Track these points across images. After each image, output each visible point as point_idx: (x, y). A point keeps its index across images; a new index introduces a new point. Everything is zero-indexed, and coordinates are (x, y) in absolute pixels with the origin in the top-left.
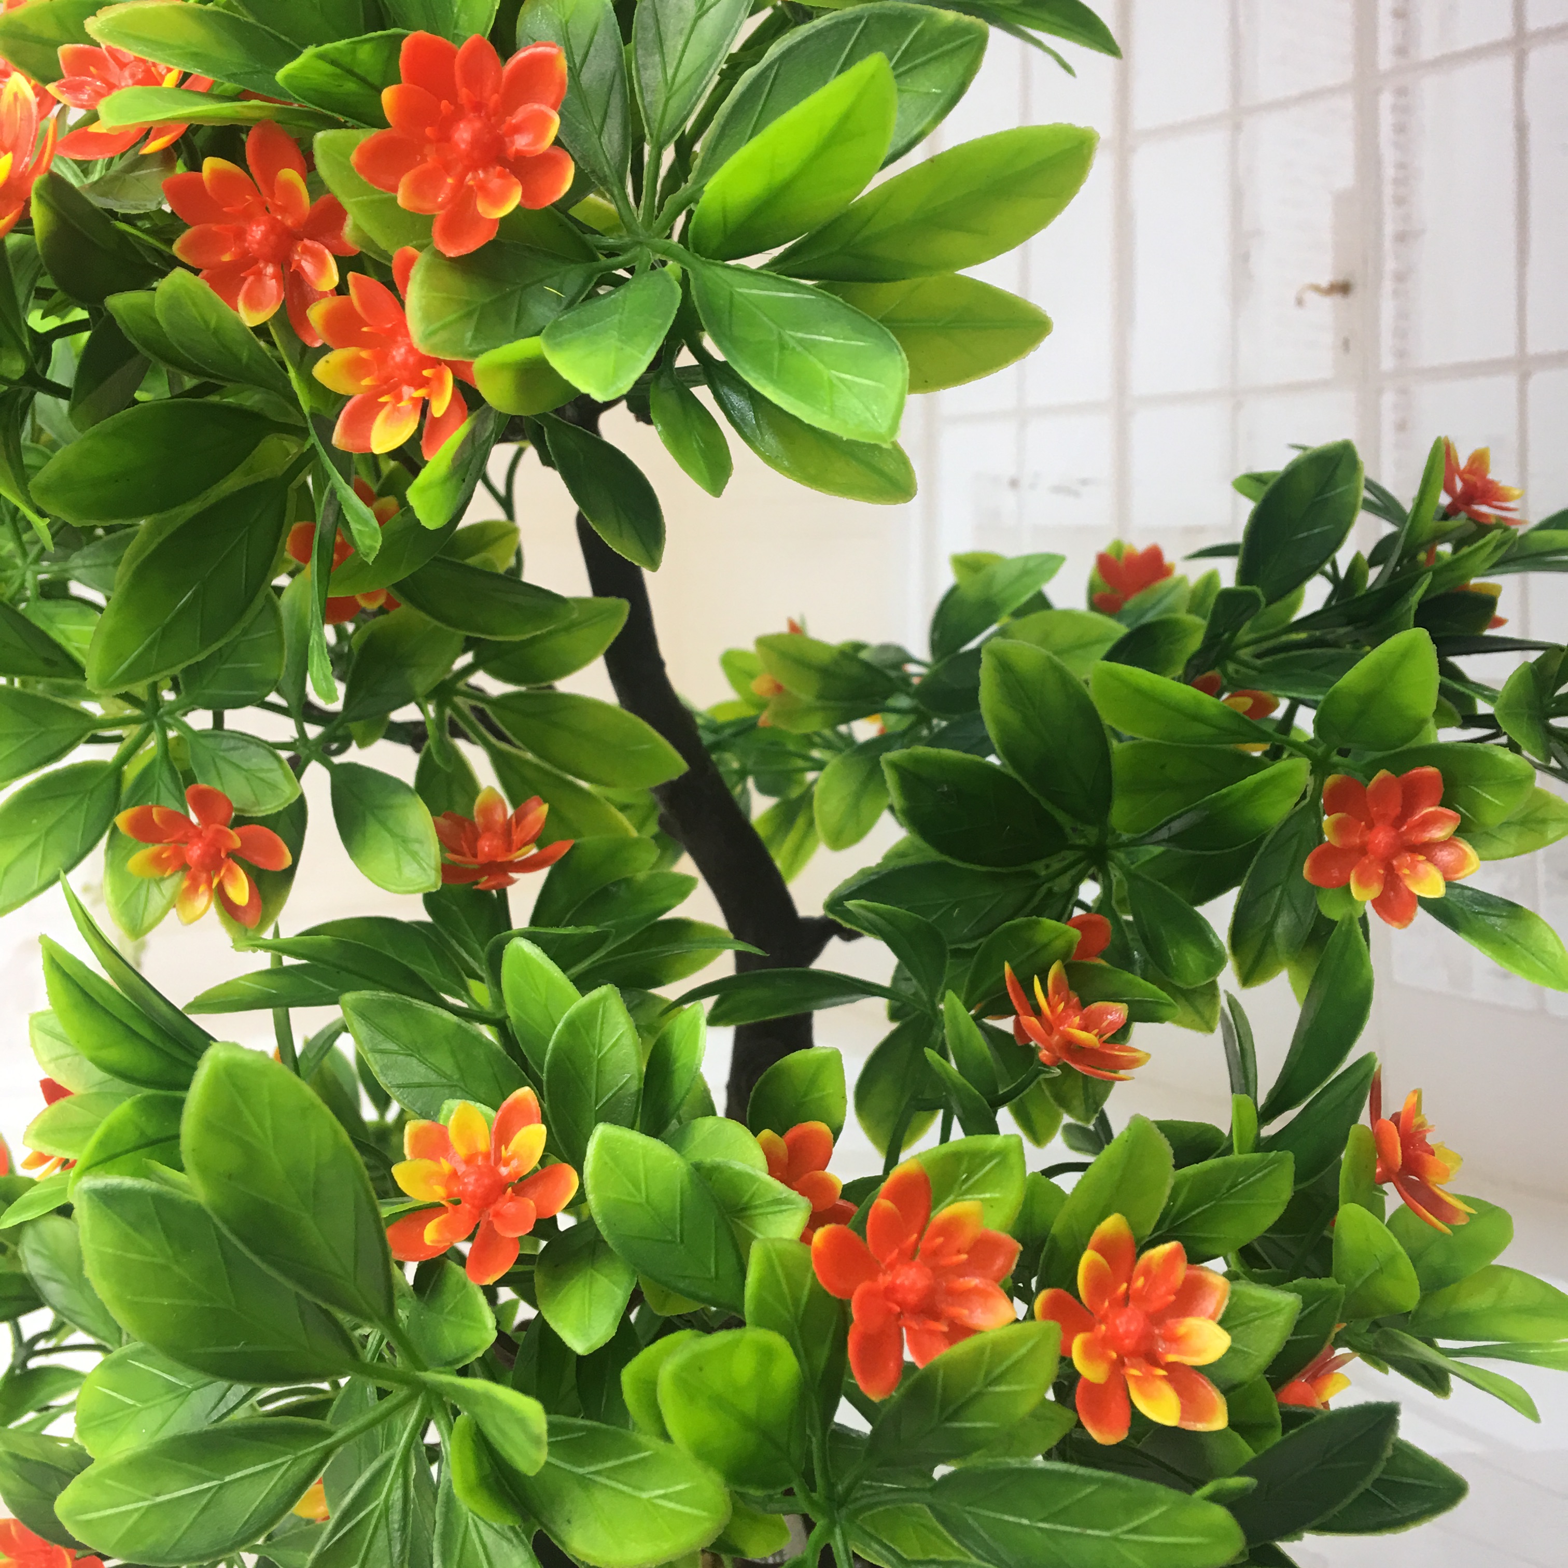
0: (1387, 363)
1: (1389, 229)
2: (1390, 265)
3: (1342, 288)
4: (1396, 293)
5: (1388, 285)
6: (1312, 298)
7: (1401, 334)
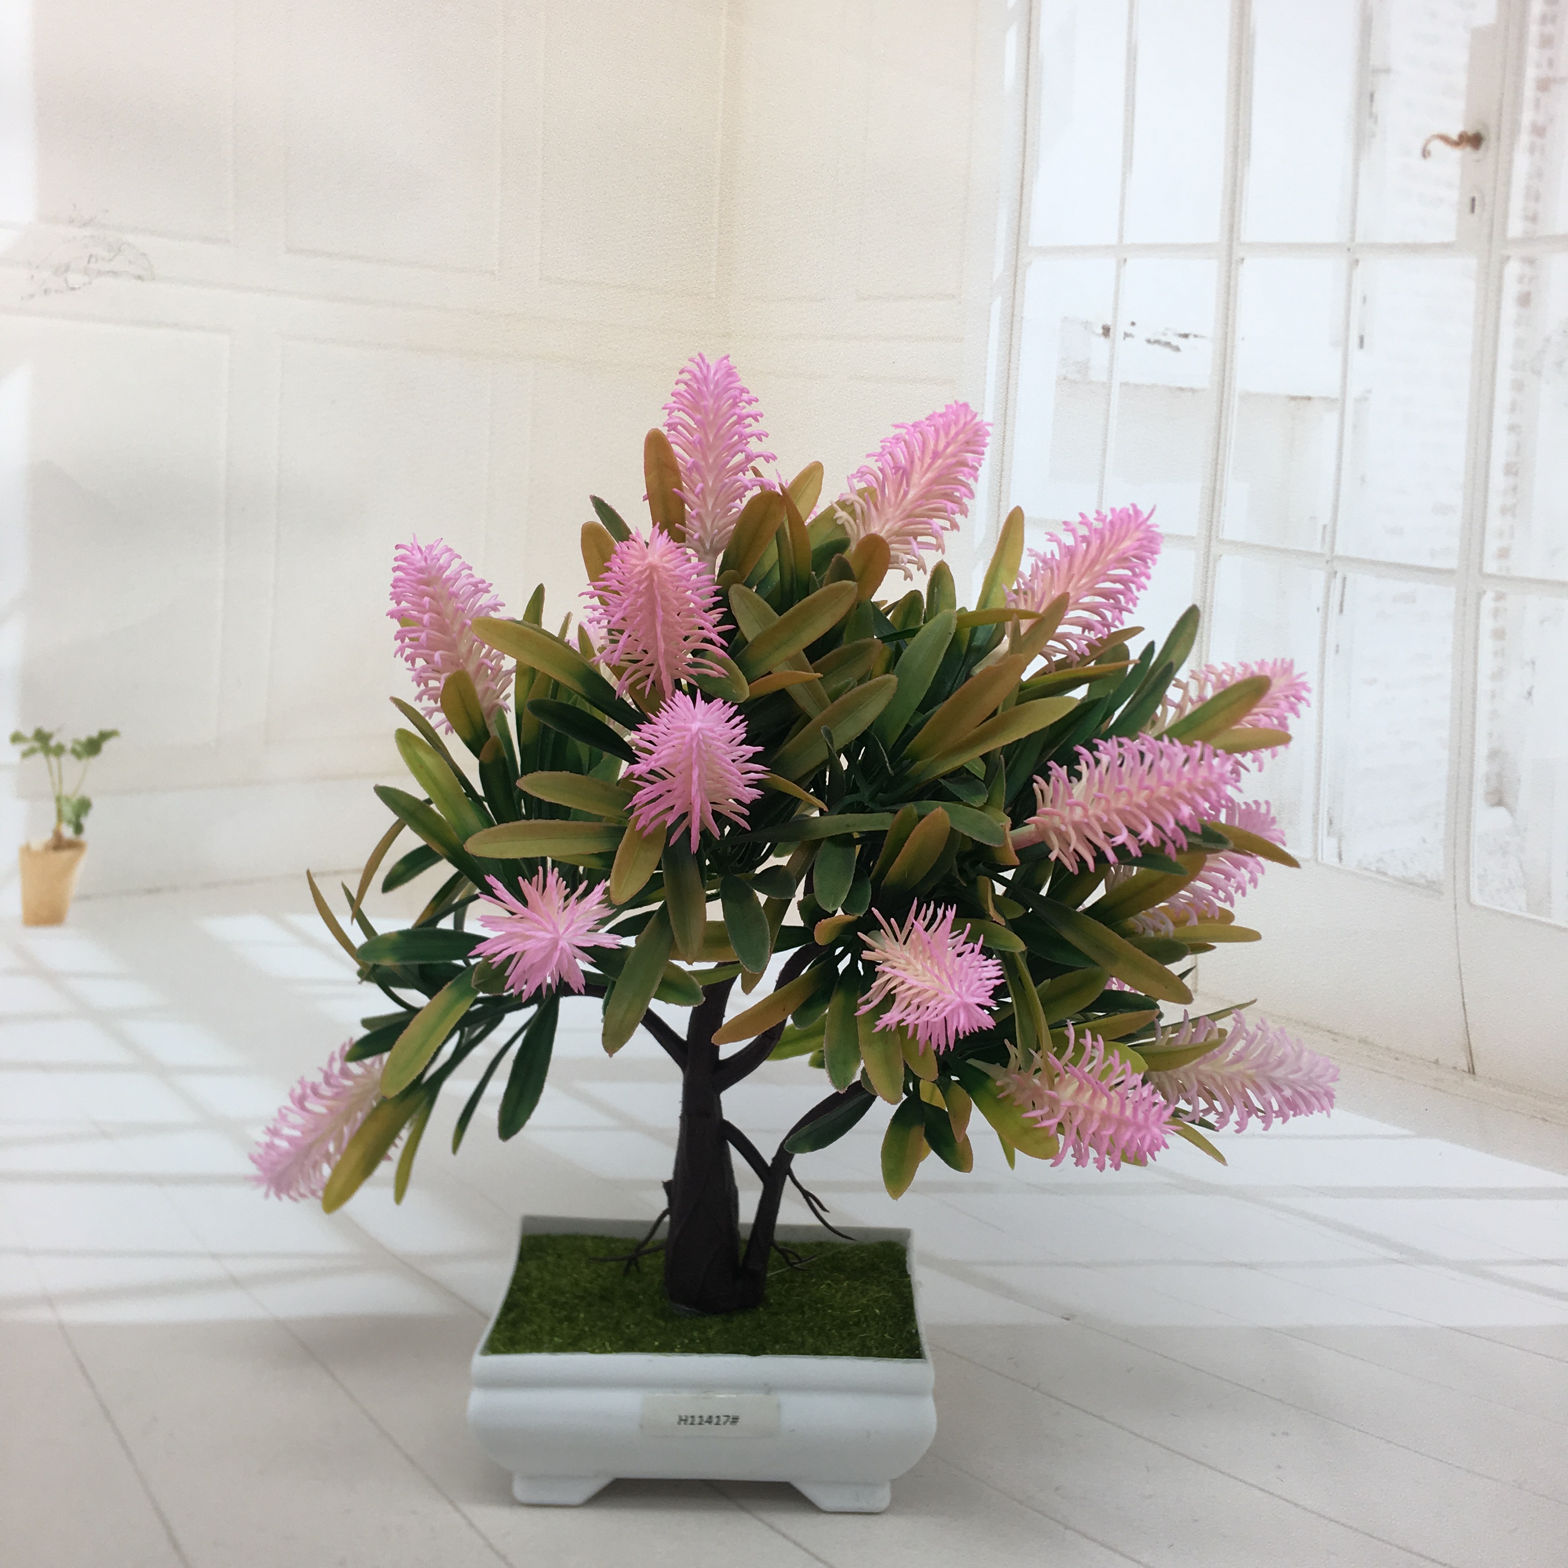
0: (1516, 227)
1: (1531, 73)
2: (1527, 117)
3: (1474, 140)
4: (1532, 150)
5: (1524, 139)
6: (1437, 147)
7: (1534, 196)
